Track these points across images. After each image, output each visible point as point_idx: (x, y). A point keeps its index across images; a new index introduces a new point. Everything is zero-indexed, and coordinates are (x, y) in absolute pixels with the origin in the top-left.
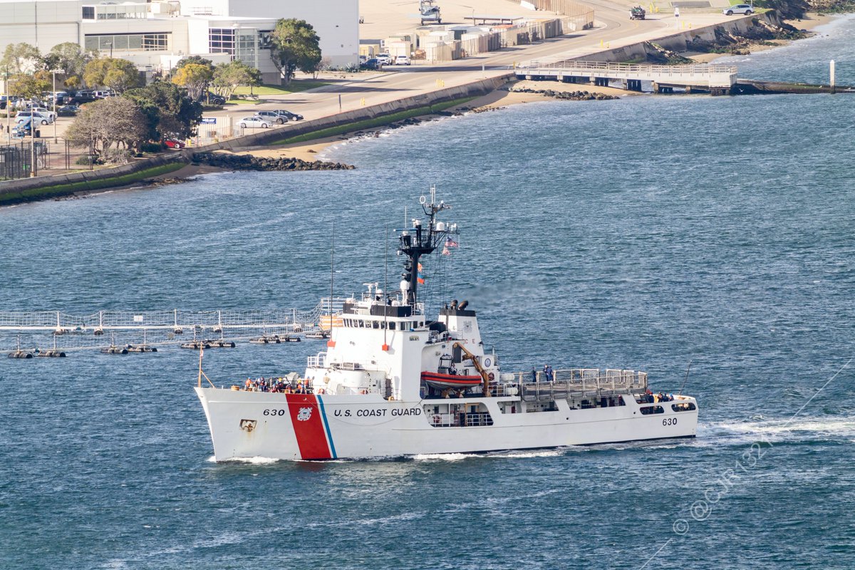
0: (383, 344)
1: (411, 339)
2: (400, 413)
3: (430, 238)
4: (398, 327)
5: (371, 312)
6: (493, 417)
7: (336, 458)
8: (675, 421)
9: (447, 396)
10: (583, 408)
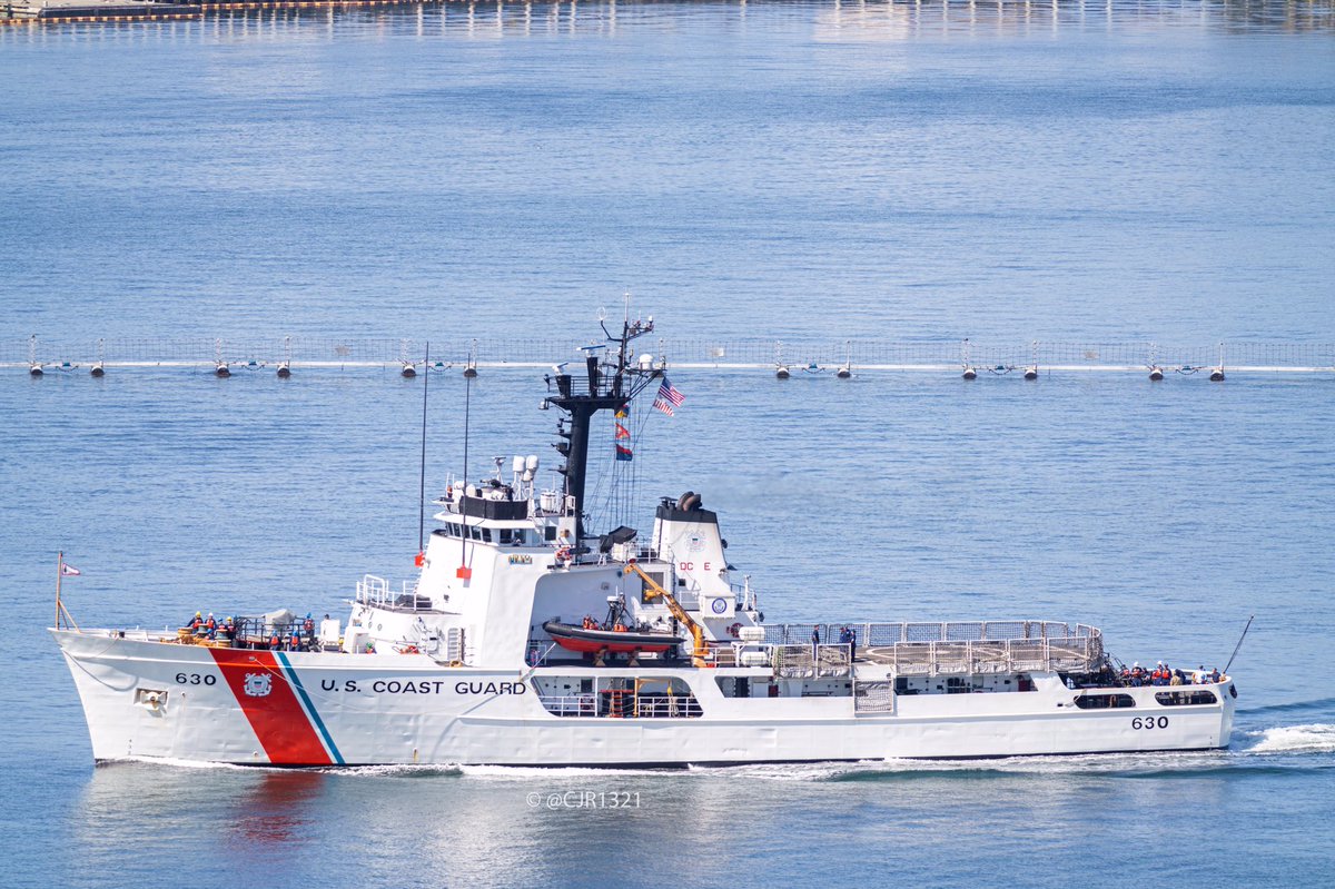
0: (459, 565)
1: (512, 561)
2: (476, 688)
3: (618, 381)
4: (495, 536)
5: (461, 508)
6: (700, 703)
7: (342, 765)
8: (1163, 723)
9: (600, 662)
10: (950, 692)
